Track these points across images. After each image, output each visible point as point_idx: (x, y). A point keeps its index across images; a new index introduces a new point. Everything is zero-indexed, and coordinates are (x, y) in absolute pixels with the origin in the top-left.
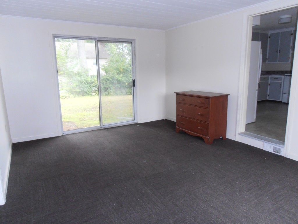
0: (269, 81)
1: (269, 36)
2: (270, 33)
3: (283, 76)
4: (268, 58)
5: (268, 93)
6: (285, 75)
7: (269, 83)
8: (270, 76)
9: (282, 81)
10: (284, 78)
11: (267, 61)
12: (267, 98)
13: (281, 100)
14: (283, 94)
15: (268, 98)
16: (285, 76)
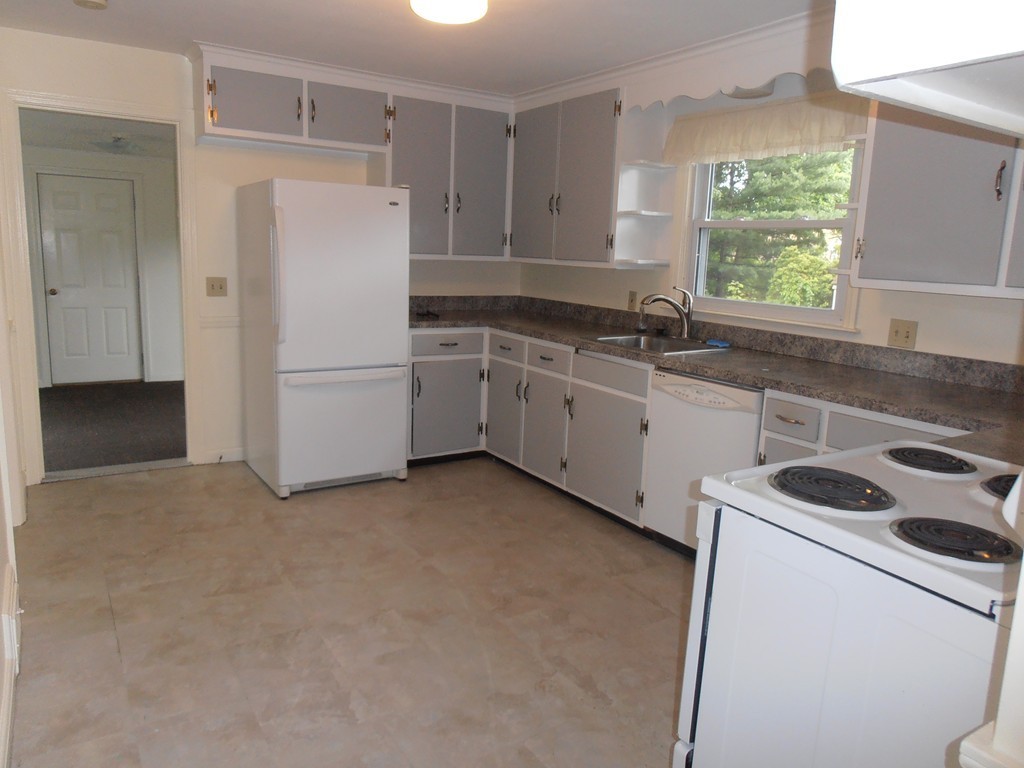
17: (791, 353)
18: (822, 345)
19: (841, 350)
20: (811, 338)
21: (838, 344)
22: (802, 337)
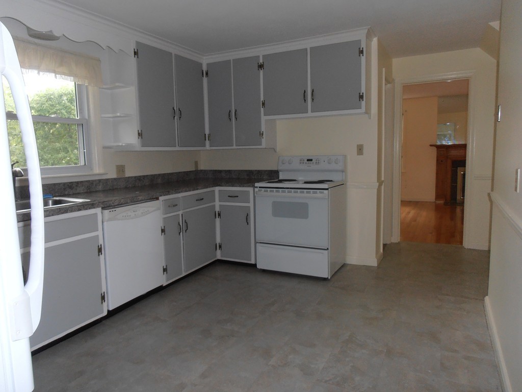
0: (217, 204)
1: (205, 69)
2: (205, 61)
3: (250, 189)
4: (209, 135)
5: (218, 241)
6: (257, 185)
7: (217, 209)
8: (217, 189)
9: (251, 205)
10: (254, 197)
11: (207, 142)
12: (216, 257)
13: (253, 262)
14: (256, 243)
15: (219, 255)
16: (256, 190)
17: (78, 191)
18: (92, 183)
19: (101, 184)
20: (87, 181)
21: (100, 181)
22: (82, 182)
